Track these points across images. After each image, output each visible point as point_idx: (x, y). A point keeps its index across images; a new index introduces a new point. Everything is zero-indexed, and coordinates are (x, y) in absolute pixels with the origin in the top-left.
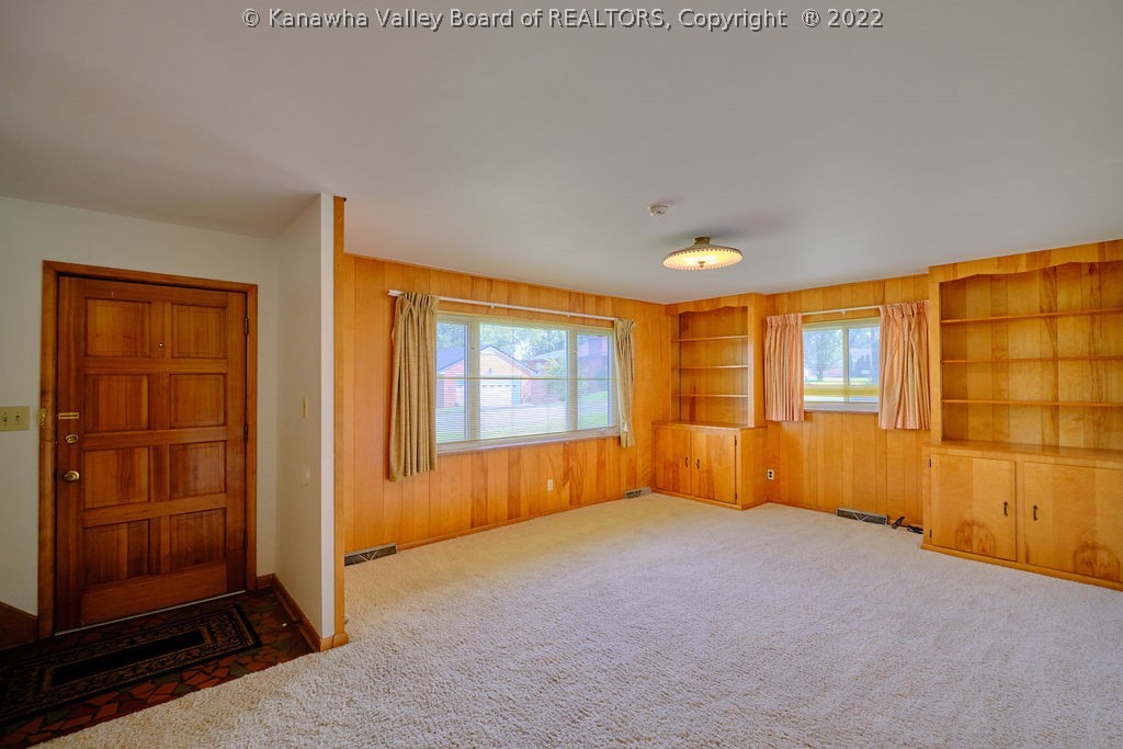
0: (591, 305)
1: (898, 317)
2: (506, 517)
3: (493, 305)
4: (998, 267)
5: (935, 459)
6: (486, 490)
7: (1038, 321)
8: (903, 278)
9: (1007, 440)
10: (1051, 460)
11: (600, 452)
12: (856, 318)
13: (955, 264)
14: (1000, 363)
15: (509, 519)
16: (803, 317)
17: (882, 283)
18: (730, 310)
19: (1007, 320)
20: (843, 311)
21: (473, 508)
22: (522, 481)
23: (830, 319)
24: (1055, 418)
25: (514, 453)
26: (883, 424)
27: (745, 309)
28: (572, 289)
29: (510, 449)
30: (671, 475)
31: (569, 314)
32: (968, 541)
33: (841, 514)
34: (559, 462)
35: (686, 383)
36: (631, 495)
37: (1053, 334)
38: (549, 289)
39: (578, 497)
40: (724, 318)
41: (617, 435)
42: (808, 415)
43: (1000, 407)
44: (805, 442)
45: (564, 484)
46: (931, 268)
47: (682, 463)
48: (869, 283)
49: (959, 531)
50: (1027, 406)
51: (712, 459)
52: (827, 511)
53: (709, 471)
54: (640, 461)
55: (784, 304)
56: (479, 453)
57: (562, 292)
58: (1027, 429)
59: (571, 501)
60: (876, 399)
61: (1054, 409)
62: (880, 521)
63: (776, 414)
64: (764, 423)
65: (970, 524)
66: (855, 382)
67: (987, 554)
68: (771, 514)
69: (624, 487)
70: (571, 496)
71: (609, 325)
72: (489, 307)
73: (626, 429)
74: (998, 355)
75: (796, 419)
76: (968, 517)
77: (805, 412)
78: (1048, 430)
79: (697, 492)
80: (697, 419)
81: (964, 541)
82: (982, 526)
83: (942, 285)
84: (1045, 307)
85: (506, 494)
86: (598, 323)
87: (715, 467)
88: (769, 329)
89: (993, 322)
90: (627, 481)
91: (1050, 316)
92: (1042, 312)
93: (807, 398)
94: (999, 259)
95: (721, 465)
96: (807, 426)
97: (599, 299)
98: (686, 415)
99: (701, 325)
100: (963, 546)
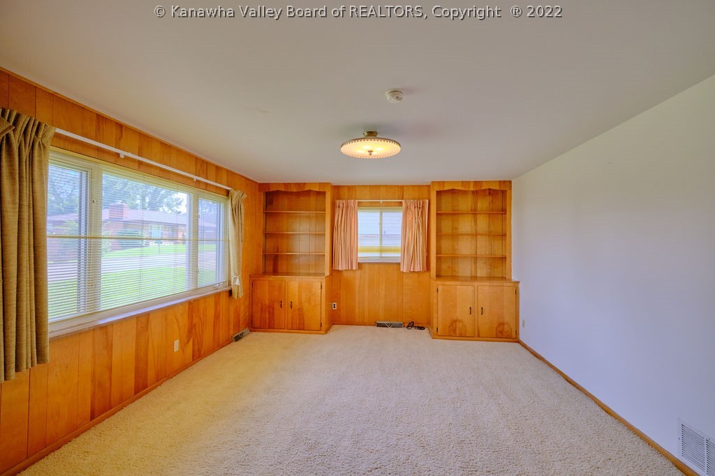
0: (212, 172)
1: (412, 208)
2: (133, 393)
3: (123, 153)
4: (462, 186)
5: (440, 288)
6: (110, 369)
7: (470, 215)
8: (413, 186)
9: (457, 275)
10: (488, 284)
11: (217, 303)
12: (388, 206)
13: (444, 182)
14: (455, 236)
15: (135, 393)
16: (359, 202)
17: (402, 187)
18: (308, 193)
19: (458, 214)
20: (381, 201)
21: (93, 396)
22: (150, 347)
23: (372, 206)
24: (475, 263)
25: (142, 321)
26: (404, 269)
27: (324, 193)
28: (200, 156)
29: (138, 317)
30: (267, 315)
31: (196, 178)
32: (455, 331)
33: (379, 325)
34: (184, 321)
35: (271, 244)
36: (238, 338)
37: (476, 221)
38: (179, 151)
39: (199, 351)
40: (302, 198)
41: (228, 289)
42: (360, 265)
43: (454, 258)
44: (357, 282)
45: (188, 342)
46: (433, 182)
47: (277, 306)
48: (396, 186)
49: (451, 325)
50: (465, 257)
51: (303, 301)
52: (370, 325)
53: (300, 309)
54: (242, 308)
55: (345, 193)
56: (103, 328)
57: (190, 156)
58: (465, 269)
59: (193, 356)
60: (399, 255)
61: (475, 259)
62: (399, 326)
63: (341, 266)
64: (334, 272)
65: (455, 321)
66: (386, 243)
67: (463, 336)
68: (339, 332)
69: (231, 332)
70: (193, 351)
71: (225, 193)
72: (118, 155)
73: (237, 283)
74: (454, 231)
75: (354, 268)
76: (455, 318)
77: (359, 264)
78: (473, 269)
79: (290, 326)
80: (280, 270)
81: (453, 332)
82: (461, 321)
83: (437, 192)
84: (473, 209)
85: (132, 367)
86: (218, 190)
87: (305, 305)
88: (338, 209)
89: (453, 214)
90: (234, 326)
91: (474, 213)
92: (472, 211)
93: (360, 255)
94: (462, 182)
95: (310, 303)
96: (358, 273)
97: (218, 168)
98: (270, 268)
99: (284, 202)
100: (452, 334)
